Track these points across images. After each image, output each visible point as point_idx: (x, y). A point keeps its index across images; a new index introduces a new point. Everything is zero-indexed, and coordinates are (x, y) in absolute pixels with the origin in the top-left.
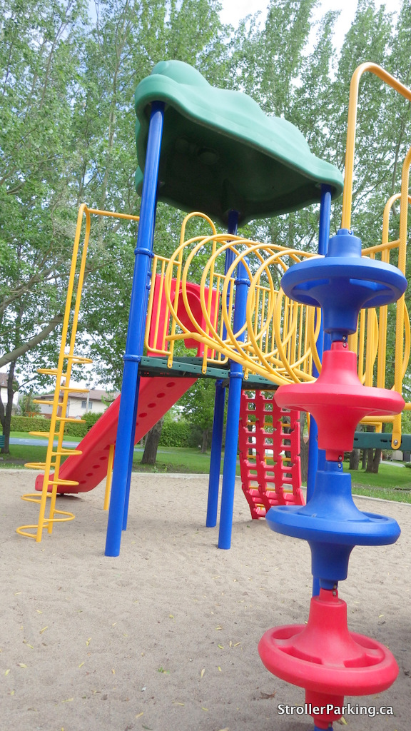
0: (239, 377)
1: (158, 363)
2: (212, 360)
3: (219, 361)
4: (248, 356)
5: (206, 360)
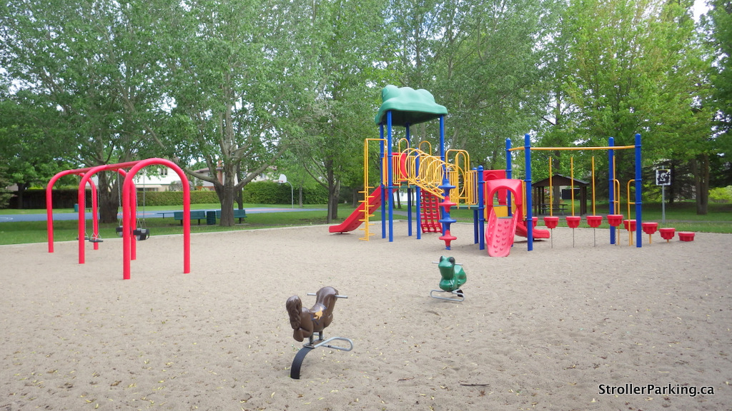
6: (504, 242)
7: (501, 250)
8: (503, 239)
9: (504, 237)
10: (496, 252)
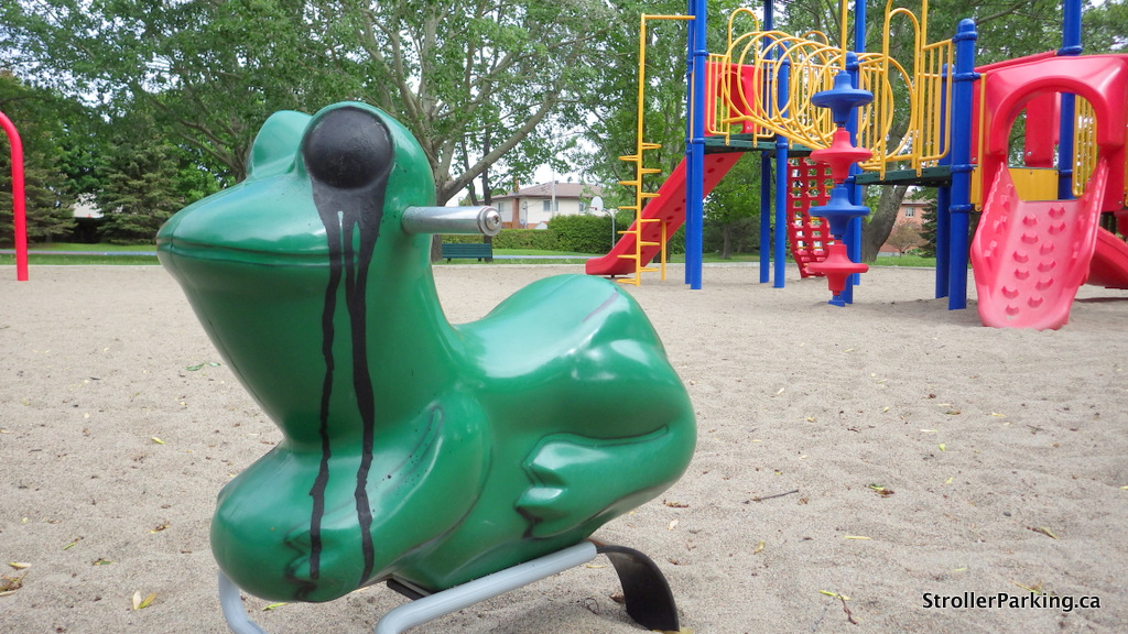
0: (785, 147)
1: (717, 143)
2: (761, 135)
3: (767, 136)
4: (791, 130)
5: (756, 136)
6: (1045, 278)
7: (1033, 303)
8: (1041, 268)
9: (1047, 260)
10: (1010, 311)
